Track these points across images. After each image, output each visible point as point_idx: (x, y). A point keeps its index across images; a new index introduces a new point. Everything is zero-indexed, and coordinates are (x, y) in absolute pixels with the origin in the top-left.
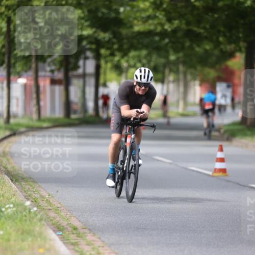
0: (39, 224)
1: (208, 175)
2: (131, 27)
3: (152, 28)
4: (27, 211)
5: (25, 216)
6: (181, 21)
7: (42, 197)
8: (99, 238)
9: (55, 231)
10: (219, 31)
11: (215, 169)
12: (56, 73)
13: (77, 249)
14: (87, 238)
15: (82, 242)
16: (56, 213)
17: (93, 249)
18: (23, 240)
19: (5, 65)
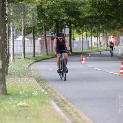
0: (48, 99)
1: (117, 75)
2: (83, 15)
3: (92, 15)
4: (43, 94)
5: (42, 96)
6: (103, 12)
7: (49, 87)
8: (73, 104)
9: (54, 102)
10: (120, 15)
11: (120, 72)
12: (53, 35)
13: (64, 108)
14: (68, 104)
15: (66, 106)
16: (55, 94)
17: (71, 108)
18: (41, 106)
19: (32, 33)
